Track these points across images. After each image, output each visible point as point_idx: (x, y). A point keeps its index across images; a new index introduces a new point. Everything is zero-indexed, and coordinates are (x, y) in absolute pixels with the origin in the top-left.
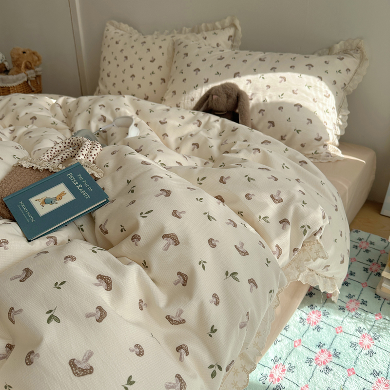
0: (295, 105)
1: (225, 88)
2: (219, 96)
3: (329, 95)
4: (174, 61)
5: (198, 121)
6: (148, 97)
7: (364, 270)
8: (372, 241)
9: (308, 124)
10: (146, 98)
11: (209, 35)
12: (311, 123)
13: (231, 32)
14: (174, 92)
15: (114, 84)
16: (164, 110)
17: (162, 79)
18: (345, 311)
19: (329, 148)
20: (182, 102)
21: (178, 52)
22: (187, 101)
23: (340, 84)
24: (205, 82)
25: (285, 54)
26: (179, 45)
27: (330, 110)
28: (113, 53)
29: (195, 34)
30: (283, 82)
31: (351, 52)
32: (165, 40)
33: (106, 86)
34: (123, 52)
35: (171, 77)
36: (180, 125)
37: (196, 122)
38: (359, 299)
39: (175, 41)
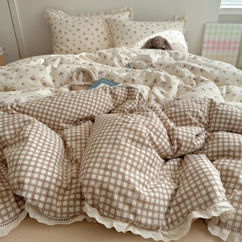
0: (178, 42)
12: (184, 48)
15: (74, 45)
24: (141, 37)
39: (105, 19)
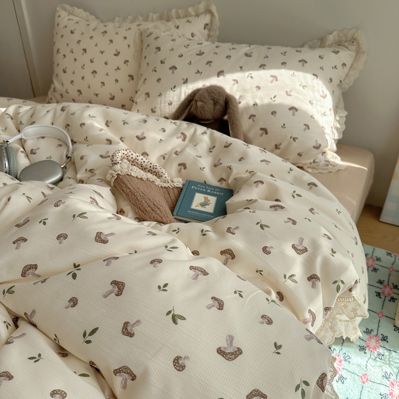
0: (290, 109)
1: (210, 93)
2: (205, 103)
3: (326, 95)
4: (143, 57)
5: (182, 133)
6: (114, 97)
7: (377, 296)
8: (378, 257)
9: (305, 130)
10: (112, 97)
11: (182, 22)
12: (309, 129)
13: (207, 19)
14: (148, 94)
15: (72, 82)
16: (140, 122)
17: (129, 76)
18: (367, 351)
19: (327, 155)
20: (158, 106)
21: (148, 46)
22: (164, 106)
23: (336, 81)
24: (184, 83)
25: (273, 48)
26: (148, 36)
27: (328, 112)
28: (68, 44)
29: (164, 21)
30: (274, 81)
31: (346, 44)
32: (129, 29)
33: (62, 84)
34: (81, 43)
35: (142, 75)
36: (161, 140)
37: (180, 135)
38: (379, 335)
39: (142, 30)
